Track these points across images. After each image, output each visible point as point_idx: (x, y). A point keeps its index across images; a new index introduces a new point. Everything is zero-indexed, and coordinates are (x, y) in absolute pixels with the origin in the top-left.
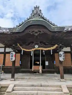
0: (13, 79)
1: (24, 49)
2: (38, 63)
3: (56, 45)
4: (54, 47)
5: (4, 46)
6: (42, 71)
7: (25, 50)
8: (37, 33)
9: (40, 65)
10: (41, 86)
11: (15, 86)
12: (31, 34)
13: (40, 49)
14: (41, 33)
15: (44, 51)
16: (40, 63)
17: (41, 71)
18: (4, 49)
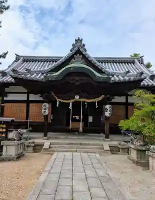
0: (46, 138)
1: (59, 100)
2: (77, 117)
3: (103, 96)
4: (100, 99)
5: (26, 91)
6: (83, 129)
7: (61, 101)
8: (78, 81)
9: (80, 122)
10: (81, 144)
11: (50, 144)
12: (71, 82)
13: (82, 100)
14: (83, 82)
15: (86, 104)
16: (80, 118)
17: (81, 129)
18: (26, 95)
